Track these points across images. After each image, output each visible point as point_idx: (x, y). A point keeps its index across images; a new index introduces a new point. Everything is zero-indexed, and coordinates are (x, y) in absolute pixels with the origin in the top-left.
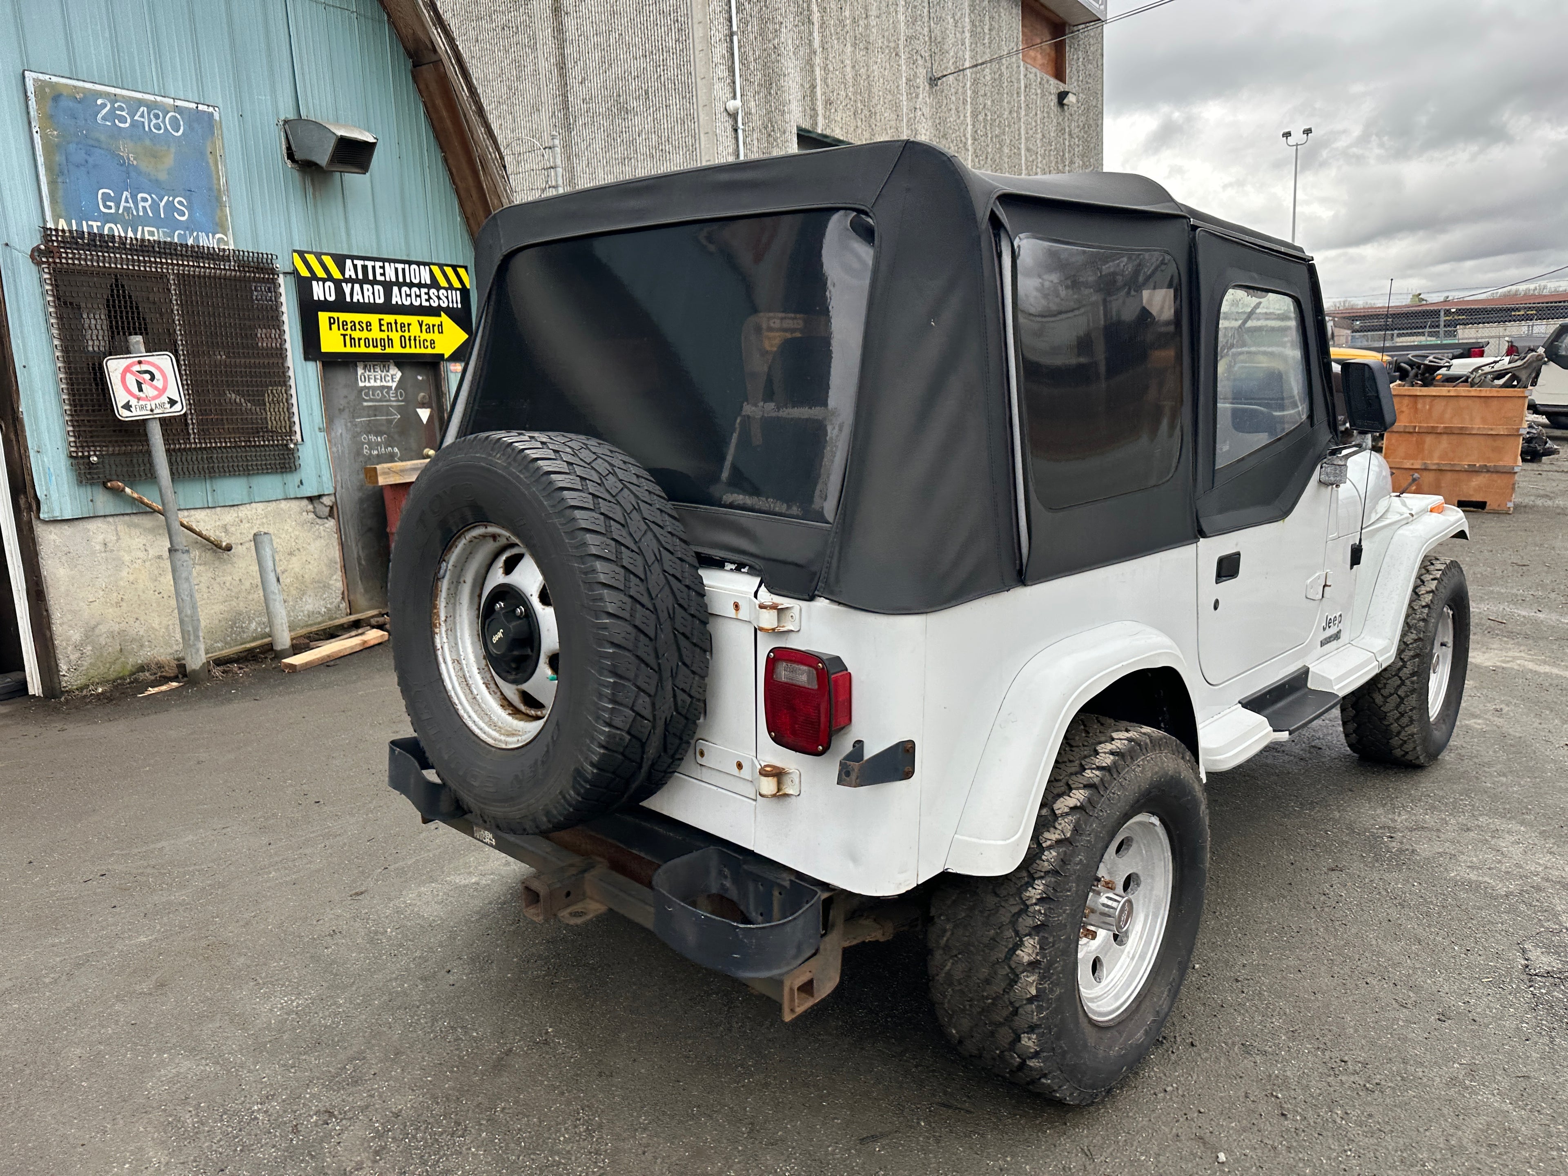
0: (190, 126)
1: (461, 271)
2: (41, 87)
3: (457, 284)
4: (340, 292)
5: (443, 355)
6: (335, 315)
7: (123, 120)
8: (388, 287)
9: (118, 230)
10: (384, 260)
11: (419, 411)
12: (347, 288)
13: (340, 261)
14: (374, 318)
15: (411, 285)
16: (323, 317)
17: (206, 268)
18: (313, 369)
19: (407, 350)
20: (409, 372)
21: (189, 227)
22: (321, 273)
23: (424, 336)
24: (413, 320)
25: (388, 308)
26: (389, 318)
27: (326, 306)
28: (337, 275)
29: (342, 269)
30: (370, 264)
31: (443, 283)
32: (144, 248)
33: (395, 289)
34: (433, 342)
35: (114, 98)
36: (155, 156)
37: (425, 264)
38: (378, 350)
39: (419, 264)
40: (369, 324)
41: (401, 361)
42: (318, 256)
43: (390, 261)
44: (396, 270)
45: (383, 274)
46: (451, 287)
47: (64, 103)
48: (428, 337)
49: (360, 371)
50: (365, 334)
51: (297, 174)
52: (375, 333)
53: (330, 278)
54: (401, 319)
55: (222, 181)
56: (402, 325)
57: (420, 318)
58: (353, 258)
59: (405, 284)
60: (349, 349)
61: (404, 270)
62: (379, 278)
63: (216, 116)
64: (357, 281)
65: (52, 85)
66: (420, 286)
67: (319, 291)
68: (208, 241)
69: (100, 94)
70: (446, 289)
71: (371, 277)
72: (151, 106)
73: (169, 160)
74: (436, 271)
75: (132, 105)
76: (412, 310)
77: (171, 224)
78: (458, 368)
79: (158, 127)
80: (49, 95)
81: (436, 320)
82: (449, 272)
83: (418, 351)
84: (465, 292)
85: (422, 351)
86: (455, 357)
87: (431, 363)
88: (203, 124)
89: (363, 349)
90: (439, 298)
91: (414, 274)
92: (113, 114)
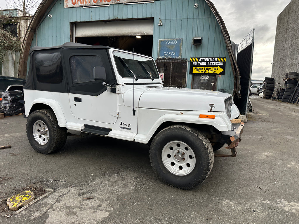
1: (225, 59)
2: (160, 40)
3: (223, 61)
4: (198, 63)
5: (217, 74)
6: (196, 67)
7: (169, 43)
8: (207, 62)
9: (166, 57)
10: (207, 58)
11: (212, 83)
12: (199, 63)
13: (199, 59)
14: (203, 68)
15: (212, 62)
16: (194, 68)
17: (177, 61)
18: (191, 76)
19: (209, 73)
20: (211, 77)
21: (175, 56)
22: (195, 61)
23: (213, 70)
24: (212, 68)
25: (207, 66)
26: (207, 67)
27: (195, 66)
28: (198, 61)
29: (199, 60)
30: (204, 59)
31: (220, 61)
32: (169, 59)
33: (209, 63)
34: (215, 71)
35: (168, 40)
36: (172, 47)
37: (216, 58)
38: (203, 73)
39: (215, 58)
40: (202, 69)
41: (209, 75)
42: (195, 58)
43: (208, 58)
44: (210, 59)
45: (207, 60)
46: (221, 61)
48: (214, 70)
49: (201, 76)
50: (201, 70)
51: (194, 46)
52: (203, 70)
53: (196, 61)
54: (209, 67)
55: (181, 49)
56: (209, 69)
57: (213, 67)
58: (201, 58)
59: (211, 61)
60: (198, 73)
61: (211, 59)
62: (206, 61)
63: (182, 40)
64: (201, 62)
65: (161, 40)
66: (214, 62)
67: (194, 64)
68: (177, 58)
69: (166, 40)
70: (220, 62)
71: (204, 61)
72: (172, 40)
73: (174, 47)
74: (219, 59)
75: (170, 41)
76: (212, 66)
77: (173, 56)
78: (221, 76)
79: (173, 43)
80: (161, 41)
81: (217, 68)
82: (222, 59)
83: (212, 73)
84: (225, 62)
85: (213, 73)
86: (220, 74)
87: (215, 75)
88: (179, 41)
89: (200, 73)
90: (218, 63)
91: (213, 60)
92: (168, 42)
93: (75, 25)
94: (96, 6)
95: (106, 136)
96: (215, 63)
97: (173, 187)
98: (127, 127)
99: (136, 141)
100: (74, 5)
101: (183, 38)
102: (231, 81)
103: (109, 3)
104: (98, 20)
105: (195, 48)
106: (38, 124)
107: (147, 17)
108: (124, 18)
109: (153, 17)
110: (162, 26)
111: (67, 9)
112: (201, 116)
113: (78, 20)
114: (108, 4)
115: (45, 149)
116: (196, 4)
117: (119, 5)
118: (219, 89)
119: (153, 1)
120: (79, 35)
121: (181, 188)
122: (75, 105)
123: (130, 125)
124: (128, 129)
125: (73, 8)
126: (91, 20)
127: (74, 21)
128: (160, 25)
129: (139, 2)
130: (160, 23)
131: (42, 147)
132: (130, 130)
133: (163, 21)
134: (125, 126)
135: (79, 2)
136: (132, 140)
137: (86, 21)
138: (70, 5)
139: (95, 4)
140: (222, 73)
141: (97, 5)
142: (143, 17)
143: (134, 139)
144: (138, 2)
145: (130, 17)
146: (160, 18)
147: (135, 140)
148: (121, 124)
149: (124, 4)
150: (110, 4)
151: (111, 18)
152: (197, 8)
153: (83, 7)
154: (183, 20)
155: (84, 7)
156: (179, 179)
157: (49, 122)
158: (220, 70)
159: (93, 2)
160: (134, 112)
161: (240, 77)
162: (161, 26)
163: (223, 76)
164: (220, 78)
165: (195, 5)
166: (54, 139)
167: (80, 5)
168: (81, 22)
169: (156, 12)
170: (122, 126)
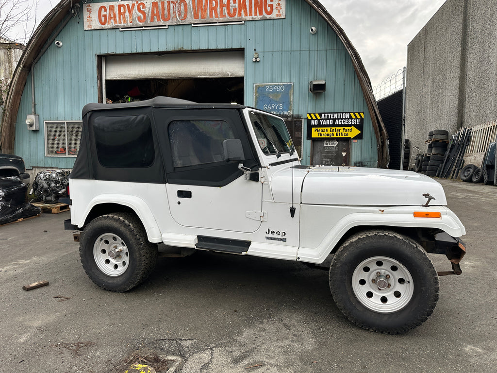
0: (286, 88)
1: (362, 114)
2: (256, 86)
3: (359, 117)
4: (319, 122)
5: (351, 138)
6: (317, 128)
7: (271, 90)
8: (334, 120)
10: (334, 113)
11: (343, 153)
12: (321, 121)
13: (320, 114)
14: (329, 129)
15: (342, 119)
16: (313, 129)
18: (309, 142)
19: (338, 137)
20: (340, 143)
21: (282, 111)
22: (314, 118)
23: (345, 132)
24: (342, 128)
25: (334, 125)
26: (334, 128)
27: (315, 126)
30: (329, 114)
31: (354, 117)
33: (337, 120)
34: (347, 134)
35: (269, 85)
36: (277, 96)
37: (348, 113)
38: (329, 137)
39: (346, 113)
40: (327, 130)
41: (338, 139)
42: (314, 114)
43: (336, 113)
44: (338, 115)
45: (333, 117)
46: (357, 118)
47: (260, 88)
48: (346, 133)
49: (325, 142)
50: (325, 133)
51: (312, 94)
52: (329, 132)
53: (317, 119)
54: (337, 128)
55: (292, 99)
56: (338, 130)
57: (344, 128)
58: (324, 113)
59: (340, 119)
60: (320, 137)
61: (340, 115)
62: (332, 118)
63: (292, 84)
64: (325, 119)
65: (258, 85)
66: (345, 119)
67: (313, 123)
68: (286, 113)
69: (266, 85)
70: (355, 119)
71: (329, 118)
72: (277, 85)
73: (280, 96)
74: (352, 114)
75: (273, 86)
76: (341, 126)
77: (278, 110)
78: (356, 141)
79: (278, 90)
80: (258, 87)
81: (350, 128)
82: (357, 114)
83: (342, 137)
84: (362, 120)
85: (344, 136)
86: (355, 138)
87: (347, 140)
88: (289, 87)
89: (324, 137)
90: (352, 122)
91: (343, 116)
92: (269, 89)
93: (104, 59)
94: (143, 28)
95: (243, 253)
96: (346, 122)
97: (375, 331)
98: (280, 237)
99: (301, 260)
100: (103, 26)
101: (294, 82)
102: (373, 149)
103: (168, 23)
104: (148, 51)
105: (313, 97)
106: (103, 240)
107: (233, 47)
108: (194, 49)
109: (244, 48)
110: (259, 62)
111: (91, 32)
112: (416, 215)
113: (111, 51)
114: (165, 26)
115: (120, 283)
116: (313, 28)
117: (184, 26)
118: (355, 161)
119: (242, 21)
120: (112, 77)
121: (389, 333)
122: (179, 203)
123: (285, 233)
124: (281, 240)
125: (101, 31)
126: (134, 51)
127: (104, 52)
128: (256, 61)
129: (219, 23)
130: (256, 58)
131: (115, 281)
132: (285, 241)
133: (261, 55)
134: (275, 236)
135: (112, 21)
136: (295, 259)
137: (125, 52)
138: (96, 25)
139: (141, 24)
140: (359, 137)
141: (145, 27)
142: (227, 48)
143: (298, 256)
144: (216, 23)
145: (204, 47)
146: (255, 50)
147: (299, 258)
148: (269, 233)
149: (193, 25)
150: (168, 25)
151: (171, 49)
152: (315, 34)
153: (120, 30)
154: (292, 52)
155: (122, 28)
156: (386, 318)
157: (129, 235)
158: (355, 132)
159: (137, 21)
160: (293, 211)
161: (388, 142)
162: (256, 63)
163: (359, 141)
164: (355, 144)
165: (312, 30)
166: (140, 265)
167: (114, 25)
168: (117, 54)
169: (248, 40)
170: (270, 235)
